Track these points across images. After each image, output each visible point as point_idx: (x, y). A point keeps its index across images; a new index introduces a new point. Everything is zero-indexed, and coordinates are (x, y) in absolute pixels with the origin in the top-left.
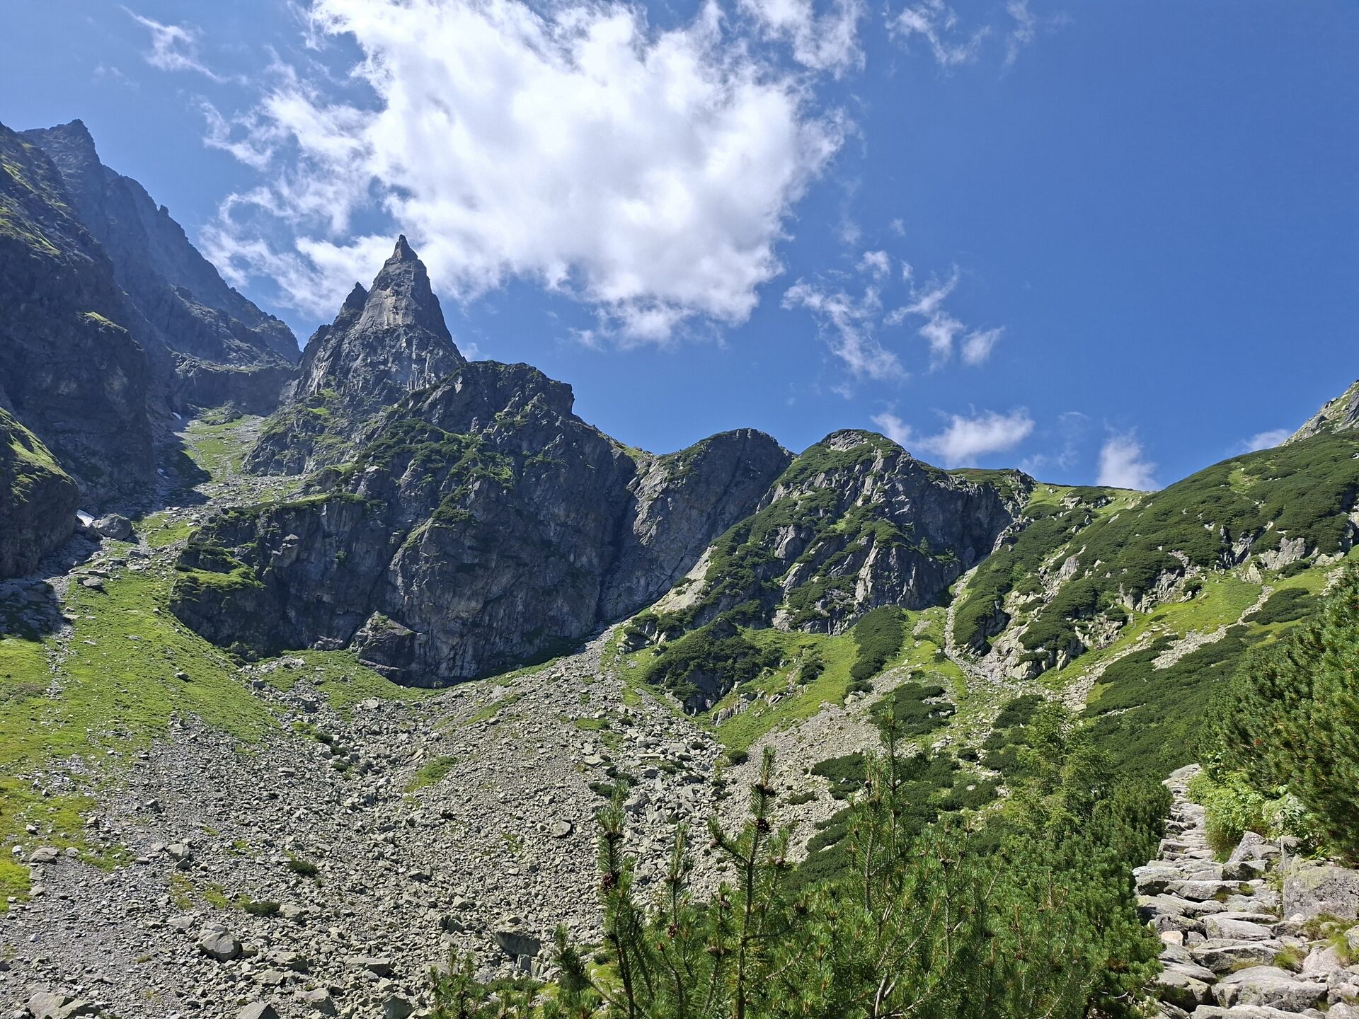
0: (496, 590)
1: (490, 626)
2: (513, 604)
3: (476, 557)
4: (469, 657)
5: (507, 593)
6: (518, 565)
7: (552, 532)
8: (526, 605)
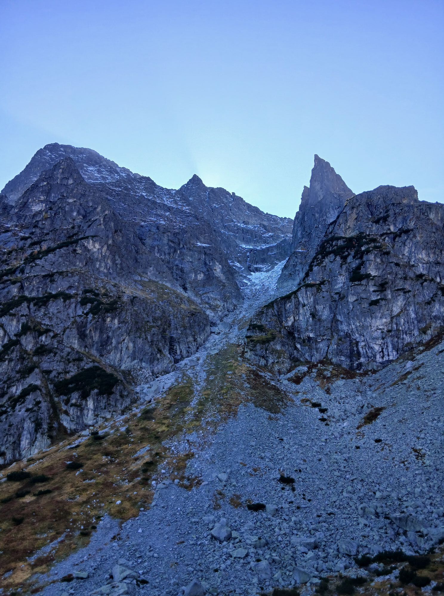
0: (396, 310)
1: (398, 330)
2: (408, 315)
3: (378, 295)
4: (390, 349)
5: (404, 310)
6: (405, 293)
7: (421, 269)
8: (416, 313)
